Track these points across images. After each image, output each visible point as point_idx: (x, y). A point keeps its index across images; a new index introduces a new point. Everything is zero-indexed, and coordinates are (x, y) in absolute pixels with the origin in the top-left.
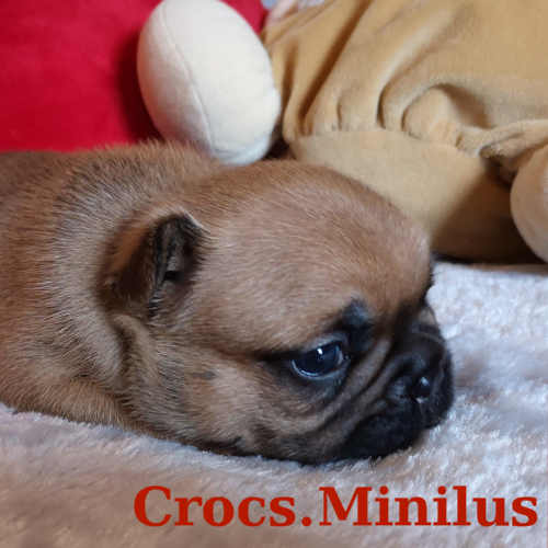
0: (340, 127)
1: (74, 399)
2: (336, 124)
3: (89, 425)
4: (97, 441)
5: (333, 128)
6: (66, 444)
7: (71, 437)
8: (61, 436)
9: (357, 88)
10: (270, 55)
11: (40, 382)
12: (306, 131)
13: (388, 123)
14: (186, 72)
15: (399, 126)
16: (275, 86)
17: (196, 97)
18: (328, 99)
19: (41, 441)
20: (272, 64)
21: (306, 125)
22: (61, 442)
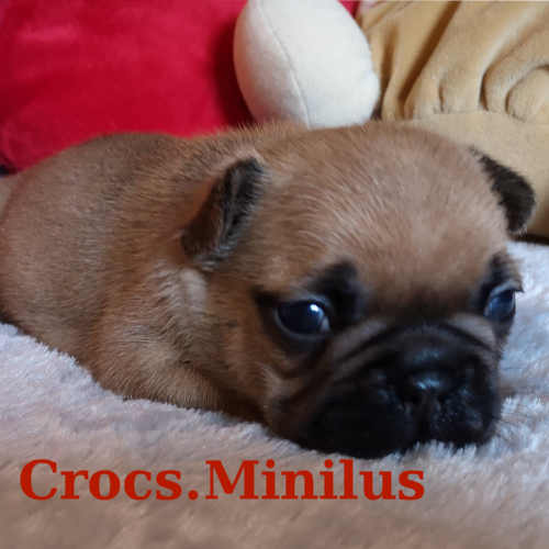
0: (442, 109)
1: (178, 385)
2: (438, 107)
3: (199, 411)
4: (208, 427)
5: (435, 111)
6: (177, 430)
7: (183, 423)
8: (173, 422)
9: (459, 71)
10: (369, 39)
11: (145, 368)
12: (407, 115)
13: (491, 105)
14: (285, 58)
15: (503, 108)
16: (374, 70)
17: (295, 84)
18: (430, 82)
19: (154, 427)
20: (371, 49)
21: (406, 108)
22: (173, 429)
